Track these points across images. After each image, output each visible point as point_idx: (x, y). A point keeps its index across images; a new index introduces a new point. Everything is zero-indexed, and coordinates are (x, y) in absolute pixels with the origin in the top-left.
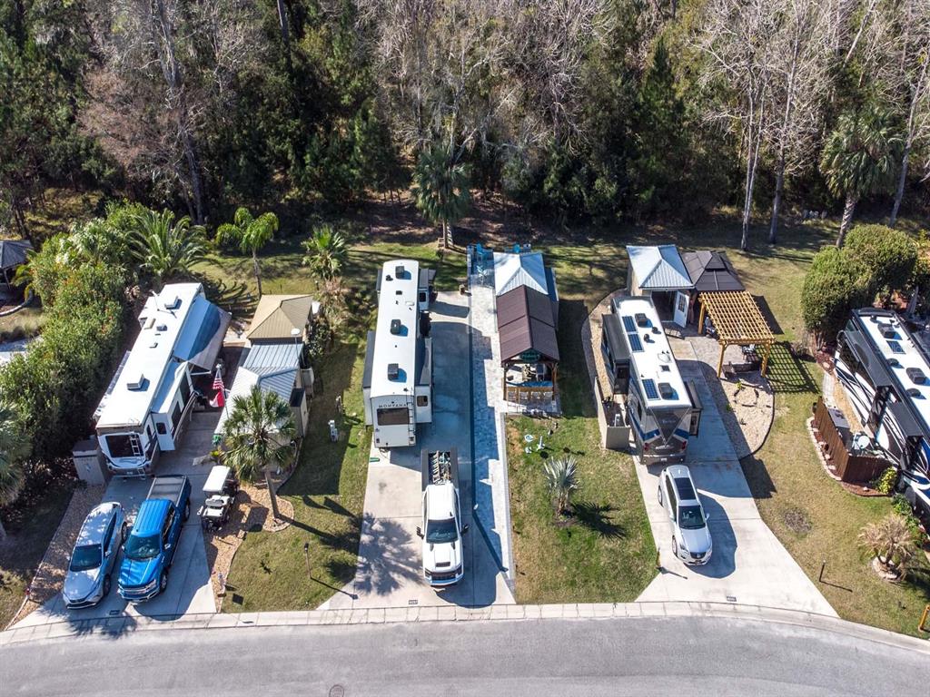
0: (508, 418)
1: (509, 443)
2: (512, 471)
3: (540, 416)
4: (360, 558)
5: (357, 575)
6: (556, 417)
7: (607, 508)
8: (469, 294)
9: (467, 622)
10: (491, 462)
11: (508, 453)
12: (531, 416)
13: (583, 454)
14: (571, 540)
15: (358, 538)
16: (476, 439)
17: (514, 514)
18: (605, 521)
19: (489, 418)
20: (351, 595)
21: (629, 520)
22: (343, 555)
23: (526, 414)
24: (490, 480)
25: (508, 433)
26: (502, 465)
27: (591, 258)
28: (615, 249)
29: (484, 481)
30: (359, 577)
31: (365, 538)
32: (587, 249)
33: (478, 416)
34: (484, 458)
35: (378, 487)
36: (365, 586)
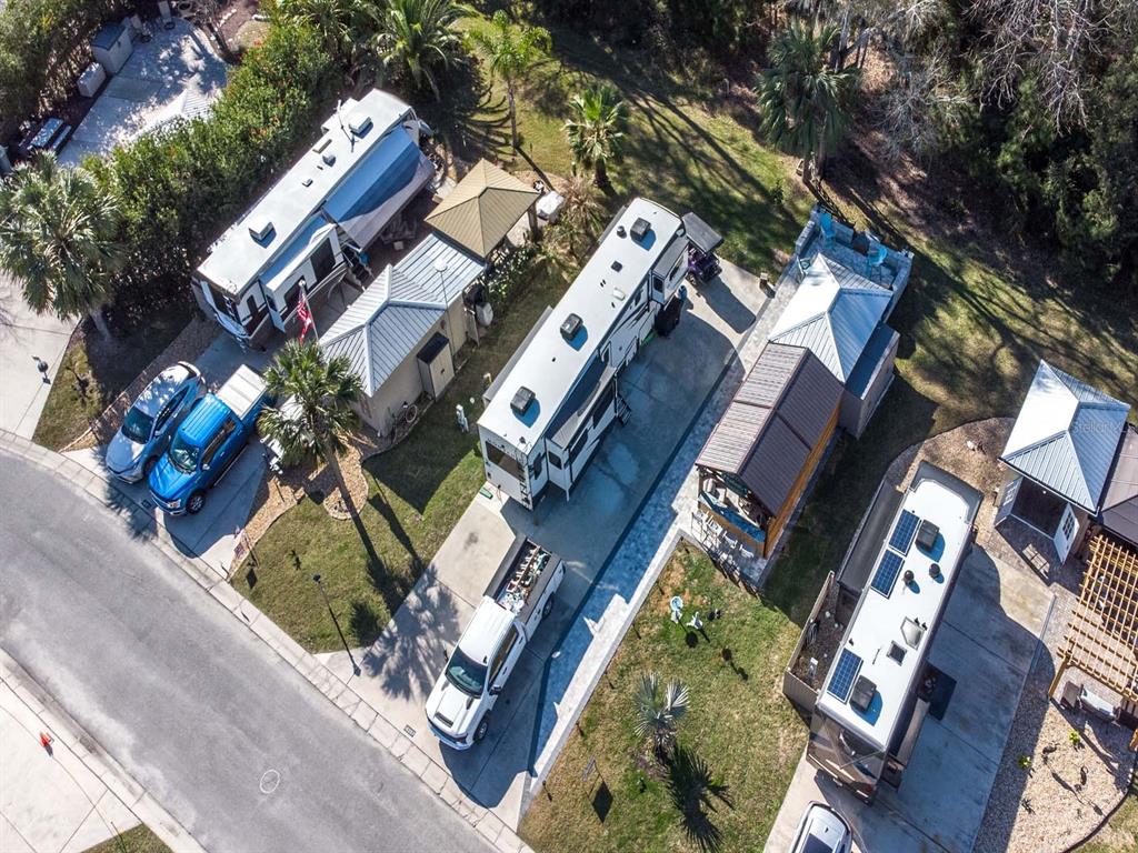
0: (683, 544)
1: (659, 588)
2: (634, 632)
4: (392, 623)
5: (377, 643)
7: (717, 790)
8: (771, 294)
9: (447, 808)
10: (617, 599)
11: (646, 602)
14: (640, 797)
15: (407, 593)
16: (622, 551)
17: (594, 701)
18: (702, 805)
19: (661, 527)
20: (355, 666)
21: (735, 832)
22: (377, 603)
24: (597, 626)
25: (668, 568)
26: (628, 613)
29: (589, 622)
30: (377, 649)
31: (413, 599)
33: (649, 512)
34: (611, 587)
35: (466, 536)
36: (375, 664)
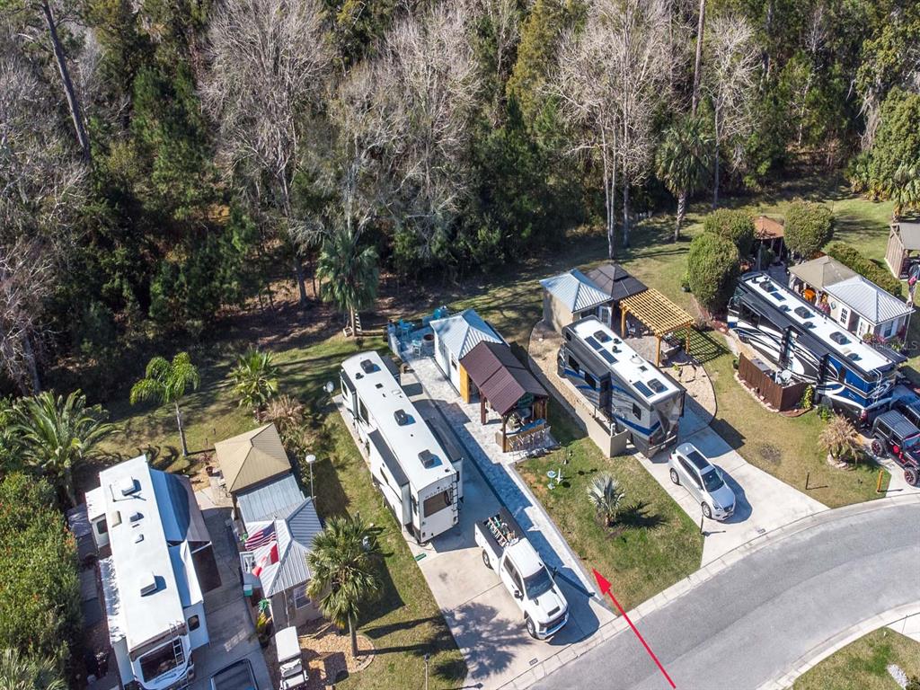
0: (517, 466)
1: (532, 487)
2: (549, 510)
3: (542, 454)
4: (463, 651)
5: (469, 667)
6: (557, 449)
7: (641, 506)
8: (412, 371)
9: (588, 654)
10: (526, 510)
11: (537, 497)
12: (535, 457)
13: (596, 470)
14: (628, 544)
15: (449, 633)
16: (502, 497)
17: (572, 545)
18: (643, 516)
19: (501, 473)
20: (475, 687)
21: (661, 508)
22: (444, 656)
23: (530, 456)
24: (536, 526)
25: (525, 479)
26: (538, 508)
27: (495, 303)
28: (509, 290)
29: (532, 529)
30: (472, 667)
31: (456, 631)
32: (485, 297)
33: (490, 476)
34: (519, 510)
35: (439, 580)
36: (483, 672)
